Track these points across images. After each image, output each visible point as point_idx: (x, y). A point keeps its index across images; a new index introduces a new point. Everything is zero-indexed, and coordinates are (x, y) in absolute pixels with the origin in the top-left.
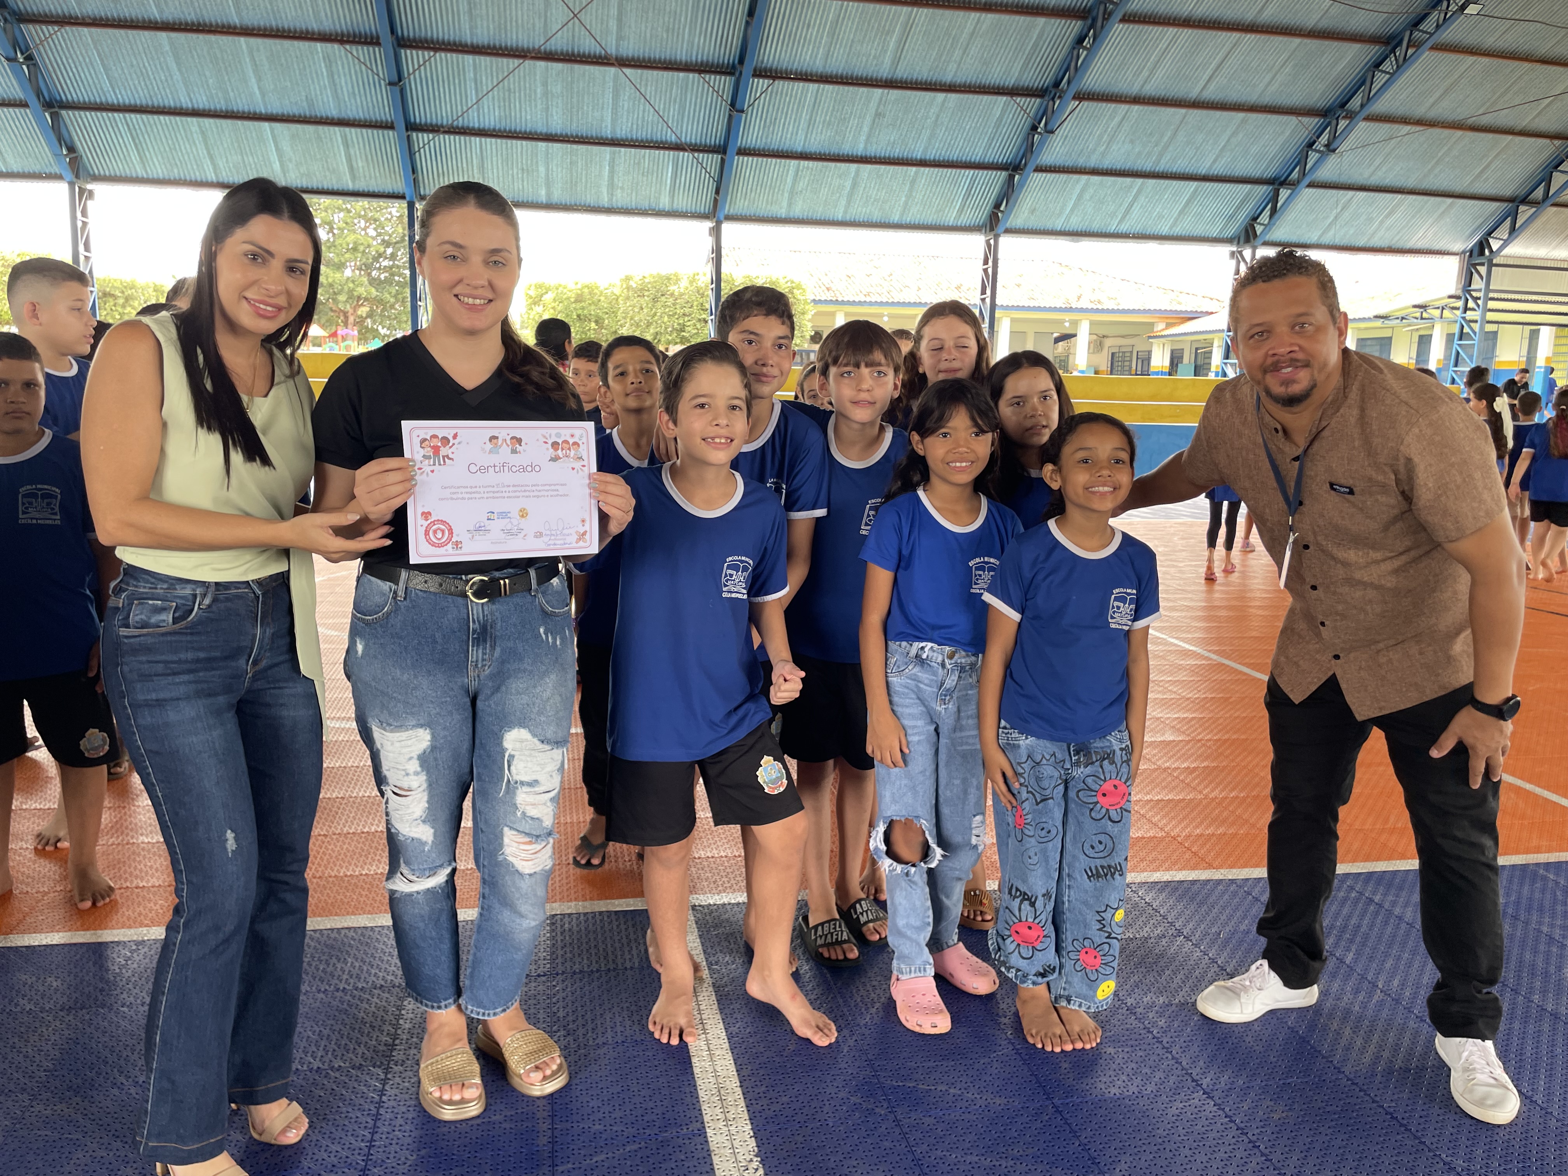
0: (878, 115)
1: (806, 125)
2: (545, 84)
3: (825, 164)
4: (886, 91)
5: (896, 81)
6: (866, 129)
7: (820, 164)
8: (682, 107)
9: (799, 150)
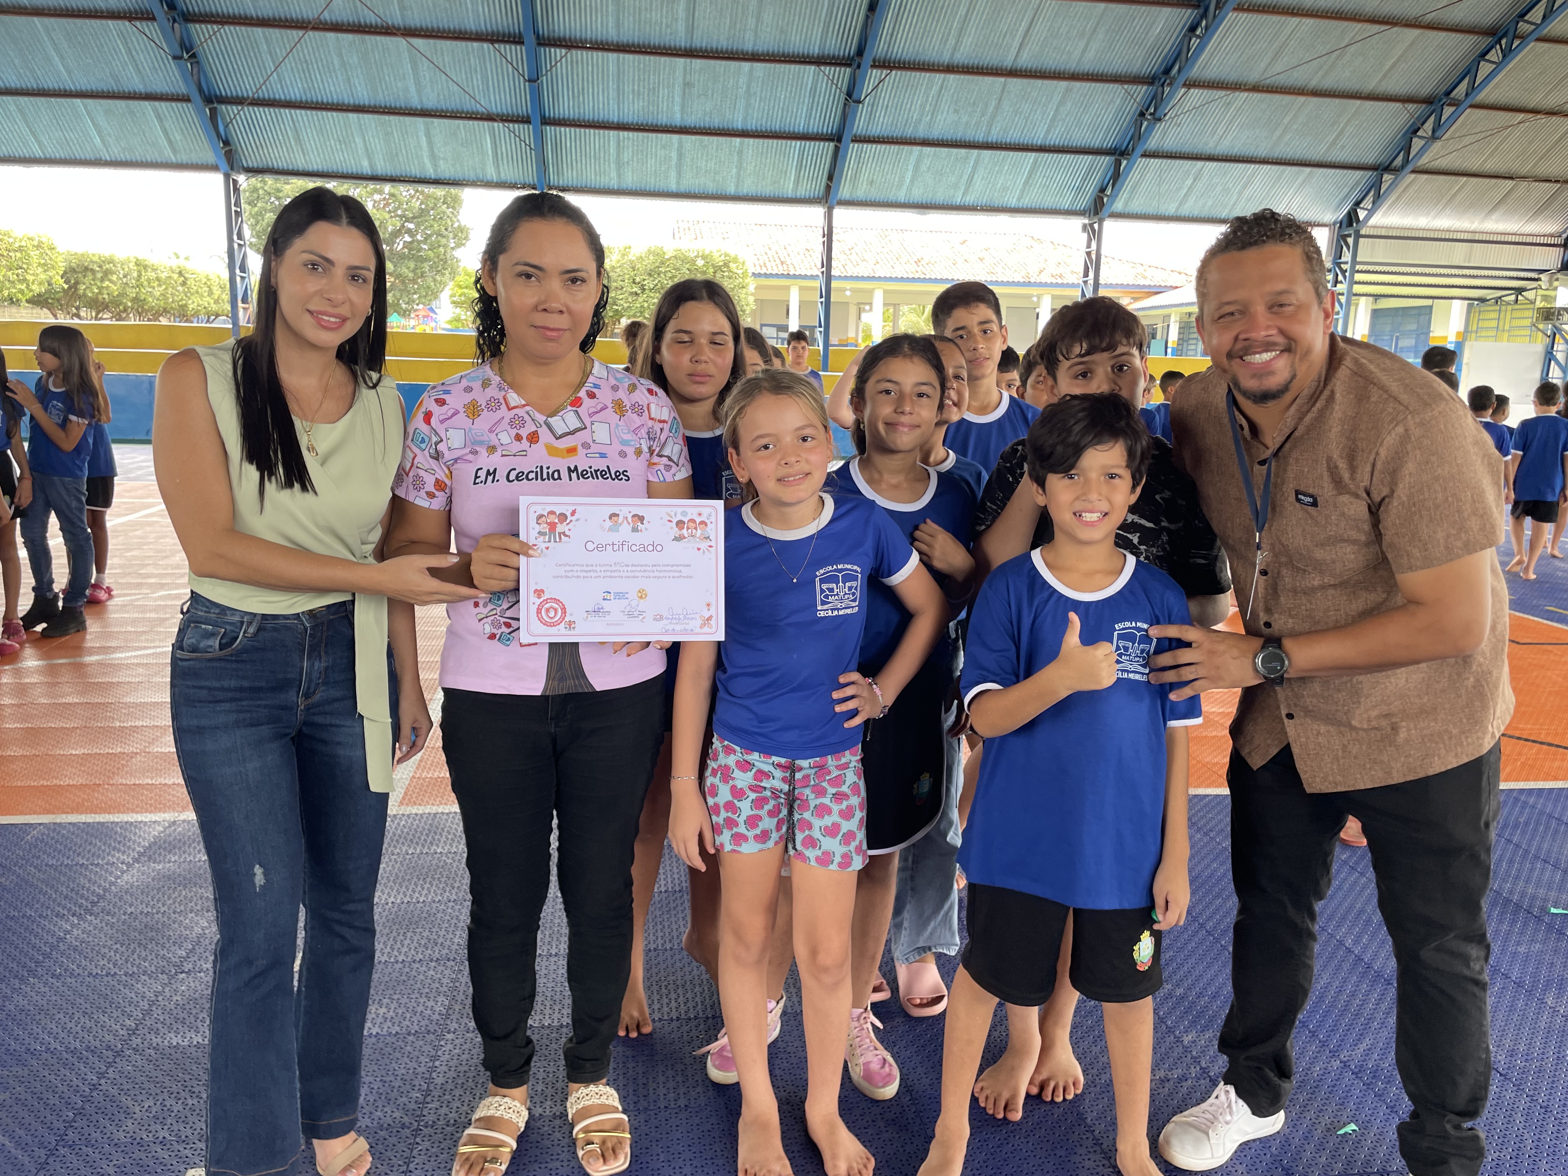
0: (687, 85)
1: (615, 95)
2: (340, 55)
3: (646, 134)
4: (688, 60)
5: (696, 50)
6: (678, 99)
7: (641, 135)
8: (485, 79)
9: (616, 120)
